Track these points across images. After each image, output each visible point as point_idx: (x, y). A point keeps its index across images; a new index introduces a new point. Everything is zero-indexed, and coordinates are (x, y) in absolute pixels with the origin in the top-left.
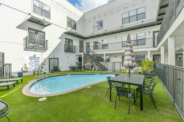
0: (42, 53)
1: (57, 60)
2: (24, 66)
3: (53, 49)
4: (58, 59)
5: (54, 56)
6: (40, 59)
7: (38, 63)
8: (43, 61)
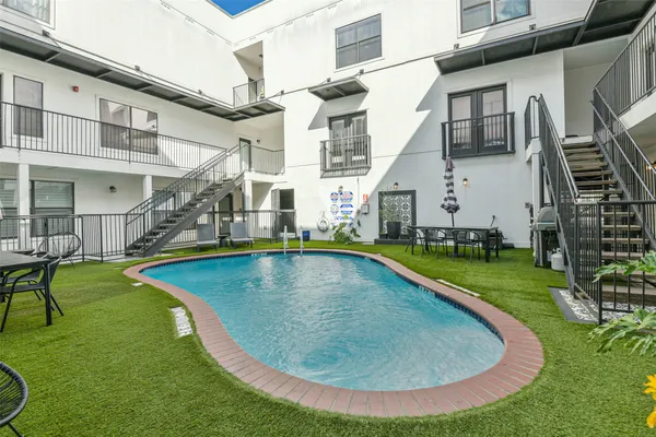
0: (358, 179)
1: (409, 197)
2: (321, 216)
3: (393, 159)
4: (413, 193)
5: (396, 184)
6: (355, 197)
7: (349, 209)
8: (362, 202)
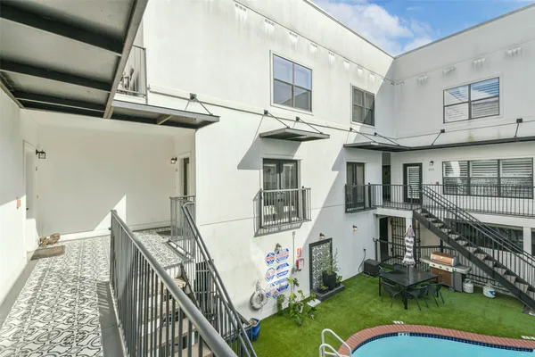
0: (294, 233)
1: (328, 244)
2: (254, 290)
4: (330, 241)
5: (321, 235)
6: (290, 253)
7: (286, 268)
8: (296, 258)
